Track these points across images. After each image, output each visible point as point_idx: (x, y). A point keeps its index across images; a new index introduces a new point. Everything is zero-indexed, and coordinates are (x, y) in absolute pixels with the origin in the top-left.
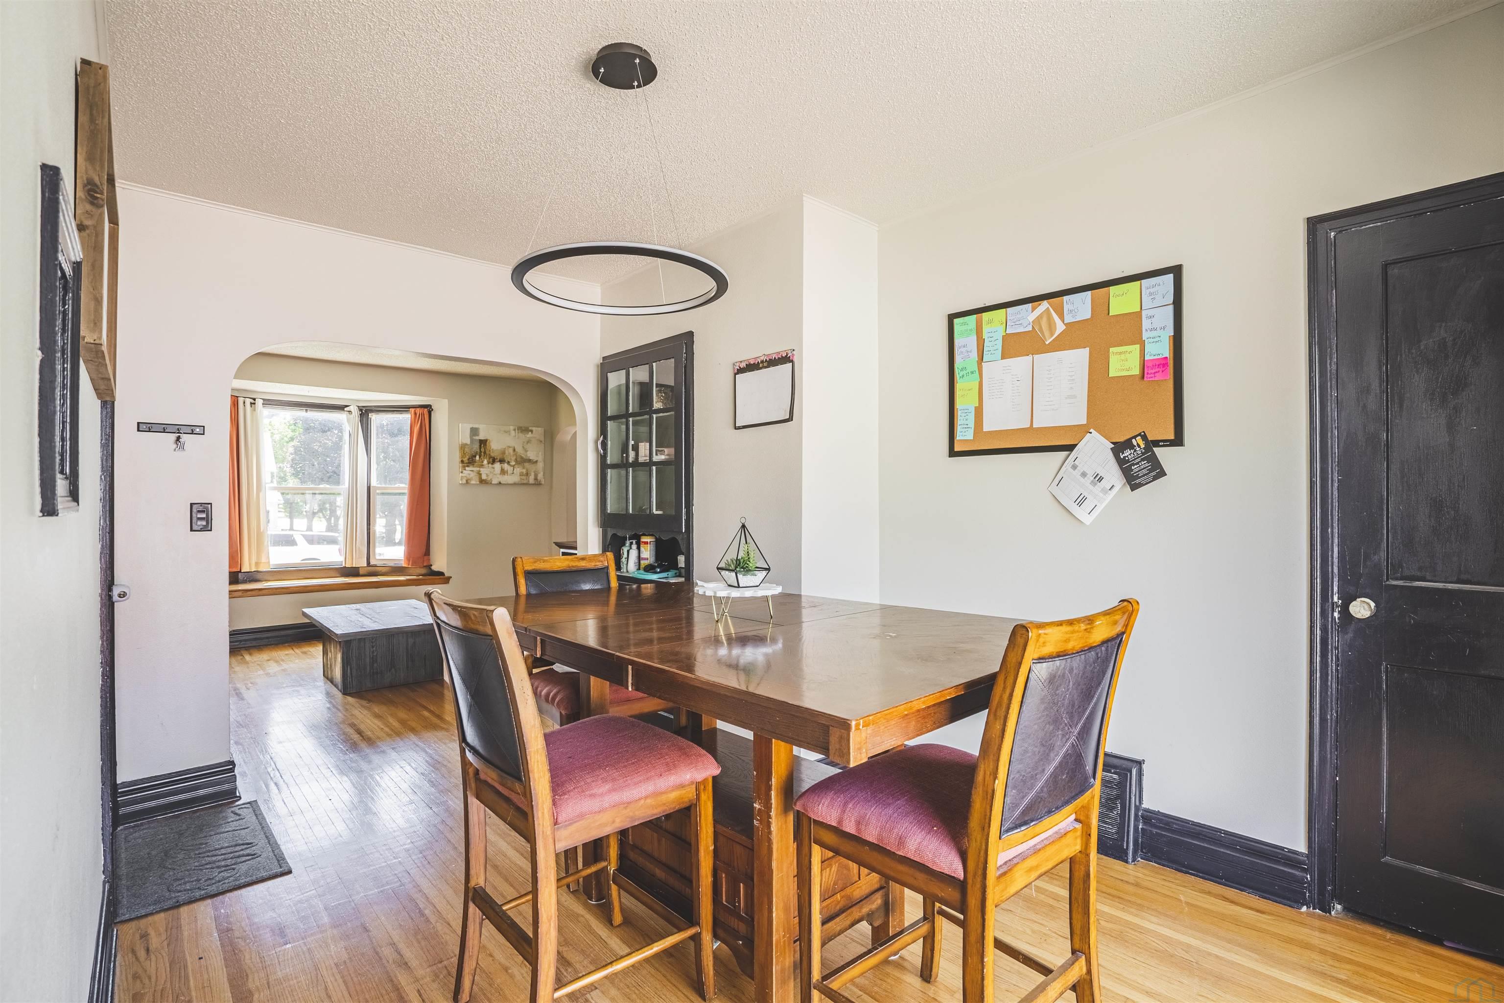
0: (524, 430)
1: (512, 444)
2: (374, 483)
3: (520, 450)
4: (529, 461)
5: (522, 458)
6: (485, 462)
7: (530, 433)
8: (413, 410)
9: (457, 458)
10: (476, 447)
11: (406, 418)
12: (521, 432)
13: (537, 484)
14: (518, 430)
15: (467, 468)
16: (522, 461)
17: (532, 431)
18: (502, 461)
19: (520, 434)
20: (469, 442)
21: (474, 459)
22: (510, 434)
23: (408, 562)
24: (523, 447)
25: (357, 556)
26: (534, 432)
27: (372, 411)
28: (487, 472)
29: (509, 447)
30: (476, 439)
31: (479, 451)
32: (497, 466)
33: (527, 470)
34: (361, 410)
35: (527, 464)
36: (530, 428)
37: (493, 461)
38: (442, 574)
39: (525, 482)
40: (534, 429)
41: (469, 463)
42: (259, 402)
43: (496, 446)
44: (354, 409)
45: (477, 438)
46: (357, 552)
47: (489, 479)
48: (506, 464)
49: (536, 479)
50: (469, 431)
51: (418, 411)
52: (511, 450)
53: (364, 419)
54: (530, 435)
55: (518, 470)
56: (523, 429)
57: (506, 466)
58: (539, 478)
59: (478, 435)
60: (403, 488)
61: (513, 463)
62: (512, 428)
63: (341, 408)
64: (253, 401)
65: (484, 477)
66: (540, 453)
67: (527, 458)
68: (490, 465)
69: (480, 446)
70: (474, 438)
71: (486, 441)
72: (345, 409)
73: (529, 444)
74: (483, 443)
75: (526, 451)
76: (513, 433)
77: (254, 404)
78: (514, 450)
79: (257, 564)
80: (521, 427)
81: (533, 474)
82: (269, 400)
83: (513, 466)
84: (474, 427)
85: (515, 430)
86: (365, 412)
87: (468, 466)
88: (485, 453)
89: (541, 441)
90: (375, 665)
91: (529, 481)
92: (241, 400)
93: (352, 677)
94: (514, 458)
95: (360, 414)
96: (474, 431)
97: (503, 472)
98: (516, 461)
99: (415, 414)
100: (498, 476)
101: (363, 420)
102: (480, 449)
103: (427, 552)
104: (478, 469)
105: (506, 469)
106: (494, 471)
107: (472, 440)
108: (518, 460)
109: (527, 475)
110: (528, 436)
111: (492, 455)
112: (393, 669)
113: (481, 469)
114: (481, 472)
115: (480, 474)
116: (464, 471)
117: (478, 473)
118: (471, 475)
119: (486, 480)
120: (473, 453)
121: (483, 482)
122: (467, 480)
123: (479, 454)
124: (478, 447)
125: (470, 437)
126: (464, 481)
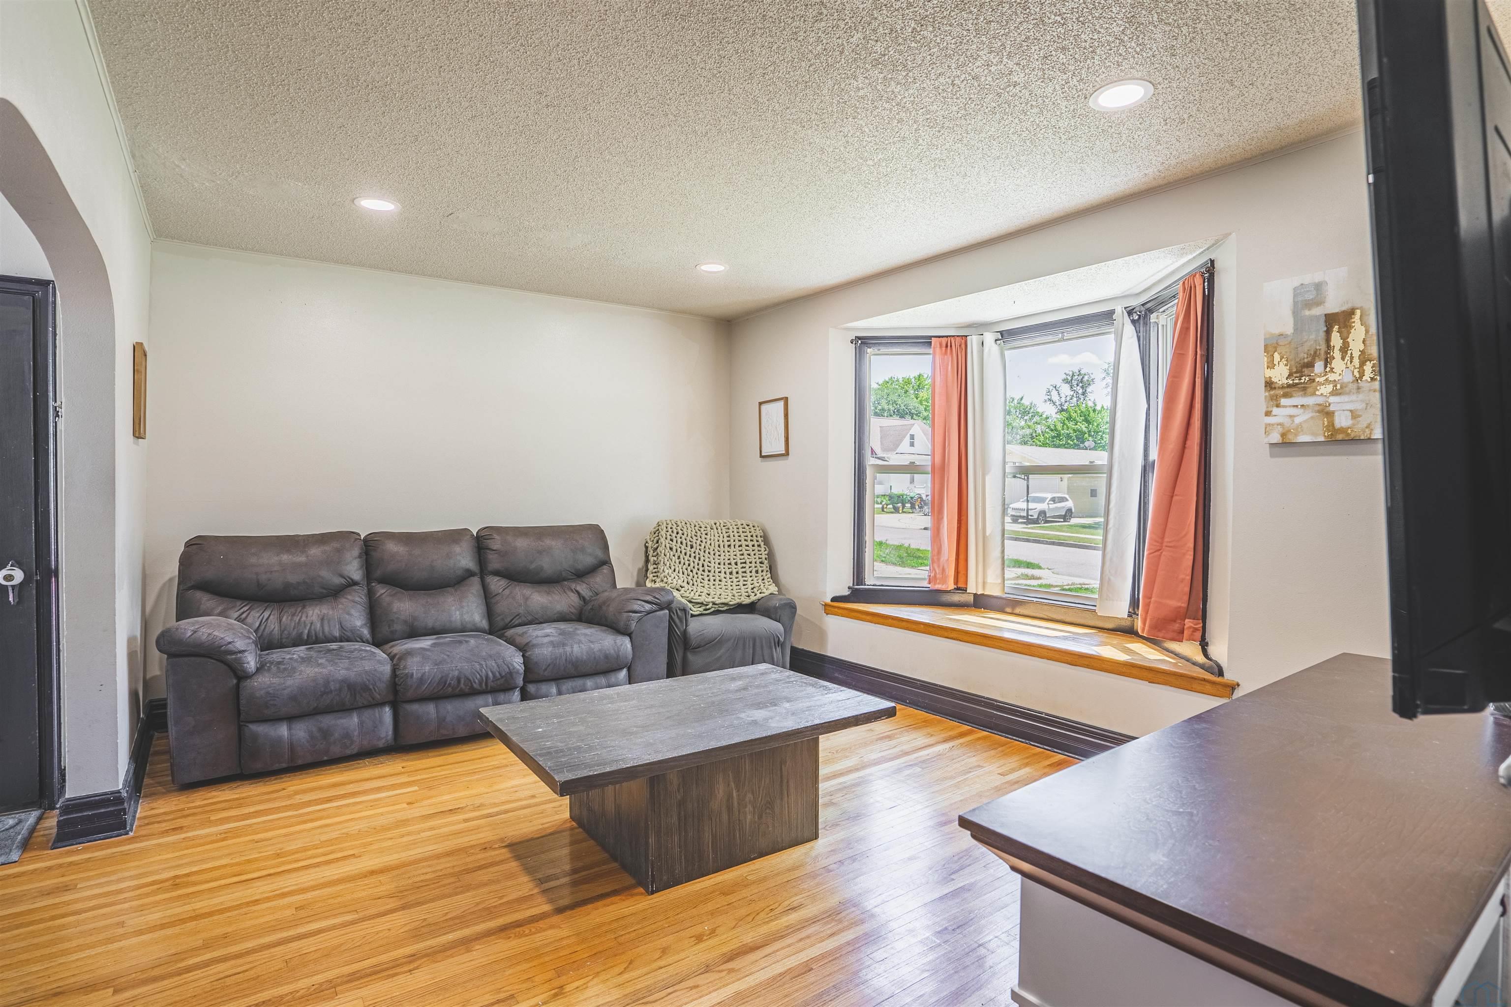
6: (1347, 377)
9: (1259, 378)
10: (1314, 337)
15: (1283, 401)
20: (1289, 329)
28: (1351, 406)
30: (1312, 318)
31: (1323, 347)
34: (1133, 312)
41: (1289, 385)
42: (988, 338)
44: (1121, 312)
45: (1317, 313)
47: (1360, 425)
50: (1288, 296)
59: (1321, 303)
63: (1105, 316)
65: (1342, 420)
69: (1328, 332)
70: (1307, 313)
71: (1348, 317)
72: (1112, 316)
74: (1336, 321)
84: (1306, 283)
87: (1286, 395)
88: (1344, 348)
96: (1307, 296)
102: (1328, 340)
104: (1321, 399)
107: (1300, 323)
114: (1332, 408)
115: (1330, 415)
116: (1275, 411)
117: (1319, 412)
118: (1297, 420)
119: (1343, 430)
120: (1302, 355)
121: (1340, 437)
122: (1283, 435)
123: (1323, 356)
124: (1322, 335)
125: (1295, 313)
126: (1276, 438)
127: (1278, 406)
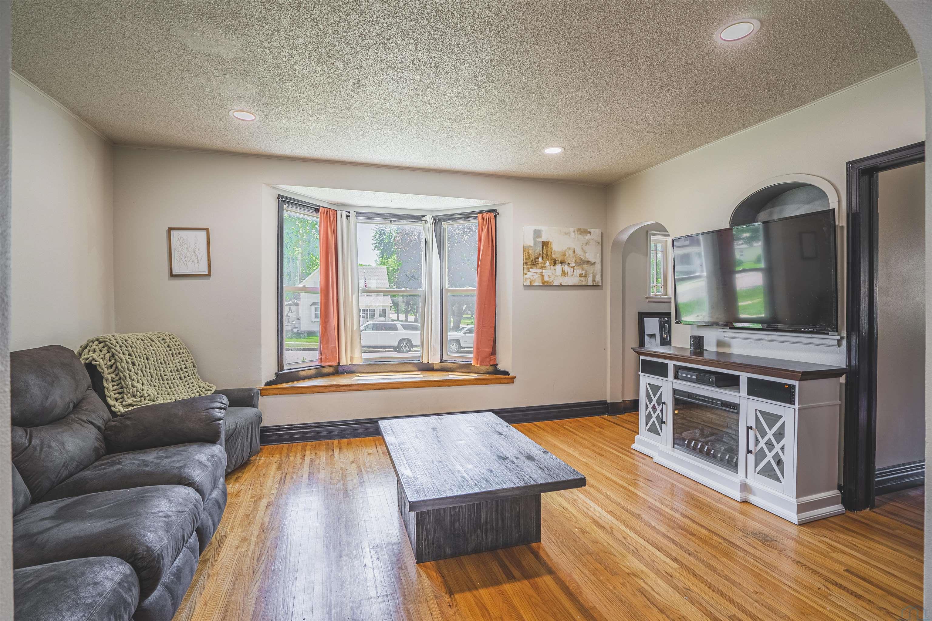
0: (582, 232)
1: (573, 246)
2: (446, 286)
3: (579, 252)
4: (588, 262)
5: (581, 259)
6: (548, 264)
7: (589, 234)
8: (480, 216)
9: (521, 261)
10: (539, 249)
11: (474, 224)
12: (580, 234)
13: (595, 287)
14: (577, 232)
15: (531, 270)
16: (582, 263)
17: (590, 233)
18: (562, 263)
19: (580, 236)
20: (532, 245)
21: (537, 260)
22: (570, 236)
23: (476, 361)
24: (582, 249)
25: (432, 353)
26: (592, 233)
27: (444, 220)
28: (549, 274)
29: (569, 249)
30: (538, 241)
31: (541, 252)
32: (559, 267)
33: (586, 272)
34: (435, 220)
35: (586, 265)
36: (588, 230)
37: (555, 263)
38: (507, 373)
39: (584, 283)
40: (592, 230)
41: (532, 265)
42: (353, 214)
43: (557, 248)
44: (429, 218)
45: (540, 240)
46: (432, 350)
47: (551, 281)
48: (566, 266)
49: (594, 281)
50: (532, 233)
51: (486, 215)
52: (571, 252)
53: (438, 228)
54: (588, 236)
55: (578, 272)
56: (582, 230)
57: (566, 268)
58: (597, 280)
59: (541, 237)
60: (471, 290)
61: (573, 265)
62: (572, 229)
63: (419, 218)
64: (348, 214)
65: (546, 279)
66: (598, 255)
67: (586, 260)
68: (552, 267)
69: (543, 247)
70: (537, 240)
71: (548, 243)
72: (423, 219)
73: (587, 245)
74: (545, 244)
75: (585, 253)
76: (572, 234)
77: (349, 216)
78: (574, 252)
79: (352, 358)
80: (580, 229)
81: (591, 275)
82: (361, 213)
83: (573, 268)
84: (537, 229)
85: (574, 232)
86: (438, 221)
87: (531, 268)
88: (547, 254)
89: (599, 243)
90: (457, 524)
91: (587, 283)
92: (339, 213)
93: (428, 541)
94: (573, 260)
95: (435, 223)
96: (537, 234)
97: (564, 273)
98: (576, 262)
99: (483, 219)
100: (559, 277)
101: (436, 228)
102: (543, 250)
103: (494, 352)
104: (541, 270)
105: (566, 271)
106: (556, 272)
107: (535, 243)
108: (578, 261)
109: (586, 276)
110: (587, 237)
111: (554, 256)
112: (479, 530)
113: (544, 271)
114: (543, 274)
115: (543, 276)
116: (528, 273)
117: (540, 275)
118: (535, 277)
119: (548, 282)
120: (536, 254)
121: (546, 284)
122: (530, 282)
123: (541, 256)
124: (541, 249)
125: (534, 239)
126: (528, 283)
127: (529, 271)
